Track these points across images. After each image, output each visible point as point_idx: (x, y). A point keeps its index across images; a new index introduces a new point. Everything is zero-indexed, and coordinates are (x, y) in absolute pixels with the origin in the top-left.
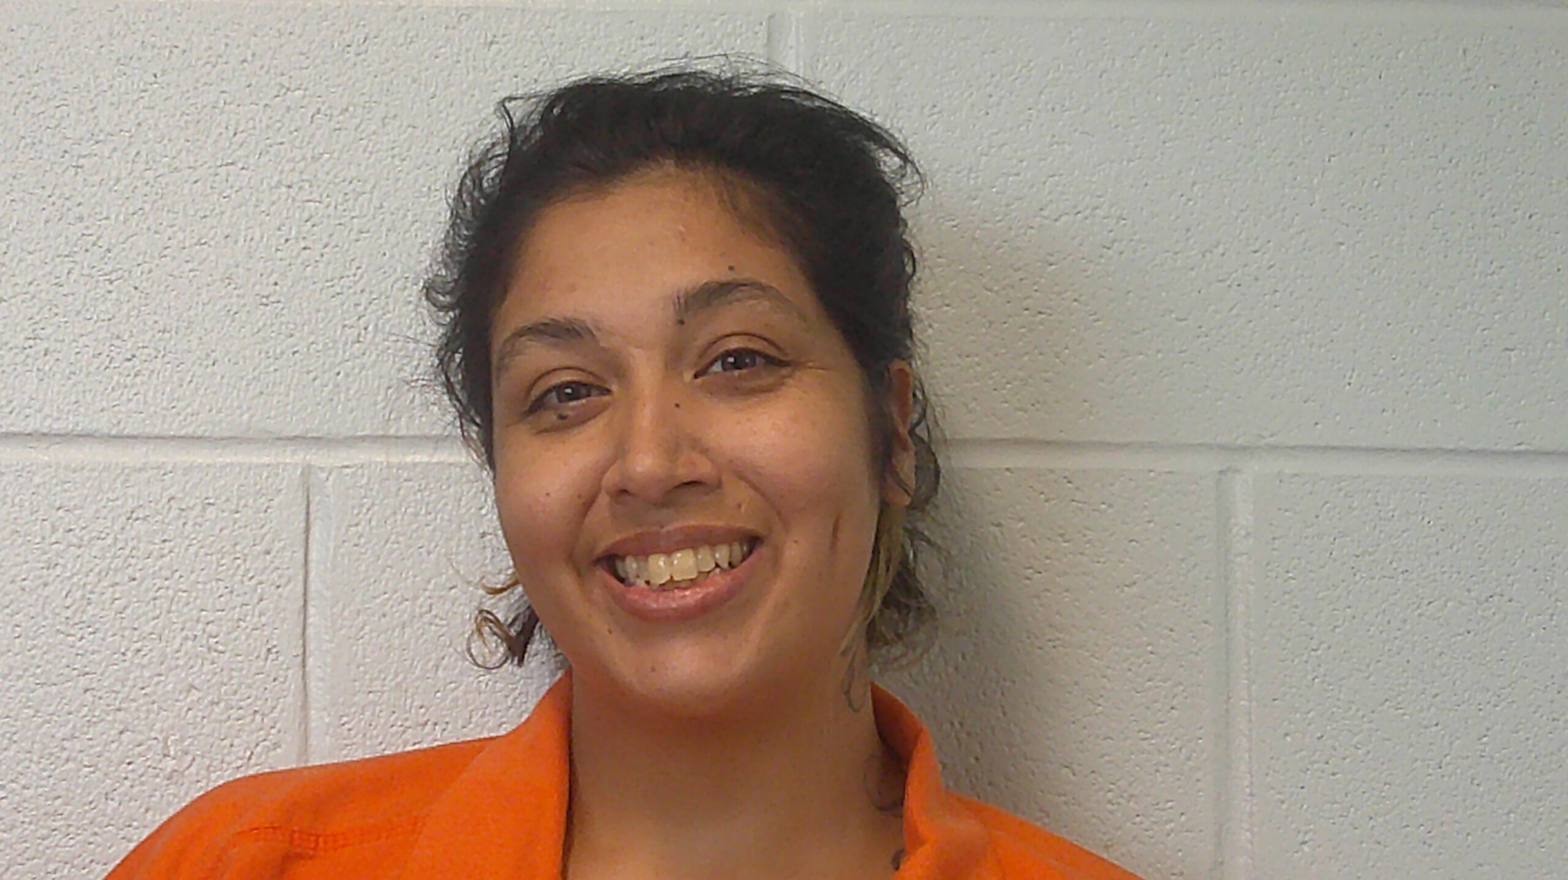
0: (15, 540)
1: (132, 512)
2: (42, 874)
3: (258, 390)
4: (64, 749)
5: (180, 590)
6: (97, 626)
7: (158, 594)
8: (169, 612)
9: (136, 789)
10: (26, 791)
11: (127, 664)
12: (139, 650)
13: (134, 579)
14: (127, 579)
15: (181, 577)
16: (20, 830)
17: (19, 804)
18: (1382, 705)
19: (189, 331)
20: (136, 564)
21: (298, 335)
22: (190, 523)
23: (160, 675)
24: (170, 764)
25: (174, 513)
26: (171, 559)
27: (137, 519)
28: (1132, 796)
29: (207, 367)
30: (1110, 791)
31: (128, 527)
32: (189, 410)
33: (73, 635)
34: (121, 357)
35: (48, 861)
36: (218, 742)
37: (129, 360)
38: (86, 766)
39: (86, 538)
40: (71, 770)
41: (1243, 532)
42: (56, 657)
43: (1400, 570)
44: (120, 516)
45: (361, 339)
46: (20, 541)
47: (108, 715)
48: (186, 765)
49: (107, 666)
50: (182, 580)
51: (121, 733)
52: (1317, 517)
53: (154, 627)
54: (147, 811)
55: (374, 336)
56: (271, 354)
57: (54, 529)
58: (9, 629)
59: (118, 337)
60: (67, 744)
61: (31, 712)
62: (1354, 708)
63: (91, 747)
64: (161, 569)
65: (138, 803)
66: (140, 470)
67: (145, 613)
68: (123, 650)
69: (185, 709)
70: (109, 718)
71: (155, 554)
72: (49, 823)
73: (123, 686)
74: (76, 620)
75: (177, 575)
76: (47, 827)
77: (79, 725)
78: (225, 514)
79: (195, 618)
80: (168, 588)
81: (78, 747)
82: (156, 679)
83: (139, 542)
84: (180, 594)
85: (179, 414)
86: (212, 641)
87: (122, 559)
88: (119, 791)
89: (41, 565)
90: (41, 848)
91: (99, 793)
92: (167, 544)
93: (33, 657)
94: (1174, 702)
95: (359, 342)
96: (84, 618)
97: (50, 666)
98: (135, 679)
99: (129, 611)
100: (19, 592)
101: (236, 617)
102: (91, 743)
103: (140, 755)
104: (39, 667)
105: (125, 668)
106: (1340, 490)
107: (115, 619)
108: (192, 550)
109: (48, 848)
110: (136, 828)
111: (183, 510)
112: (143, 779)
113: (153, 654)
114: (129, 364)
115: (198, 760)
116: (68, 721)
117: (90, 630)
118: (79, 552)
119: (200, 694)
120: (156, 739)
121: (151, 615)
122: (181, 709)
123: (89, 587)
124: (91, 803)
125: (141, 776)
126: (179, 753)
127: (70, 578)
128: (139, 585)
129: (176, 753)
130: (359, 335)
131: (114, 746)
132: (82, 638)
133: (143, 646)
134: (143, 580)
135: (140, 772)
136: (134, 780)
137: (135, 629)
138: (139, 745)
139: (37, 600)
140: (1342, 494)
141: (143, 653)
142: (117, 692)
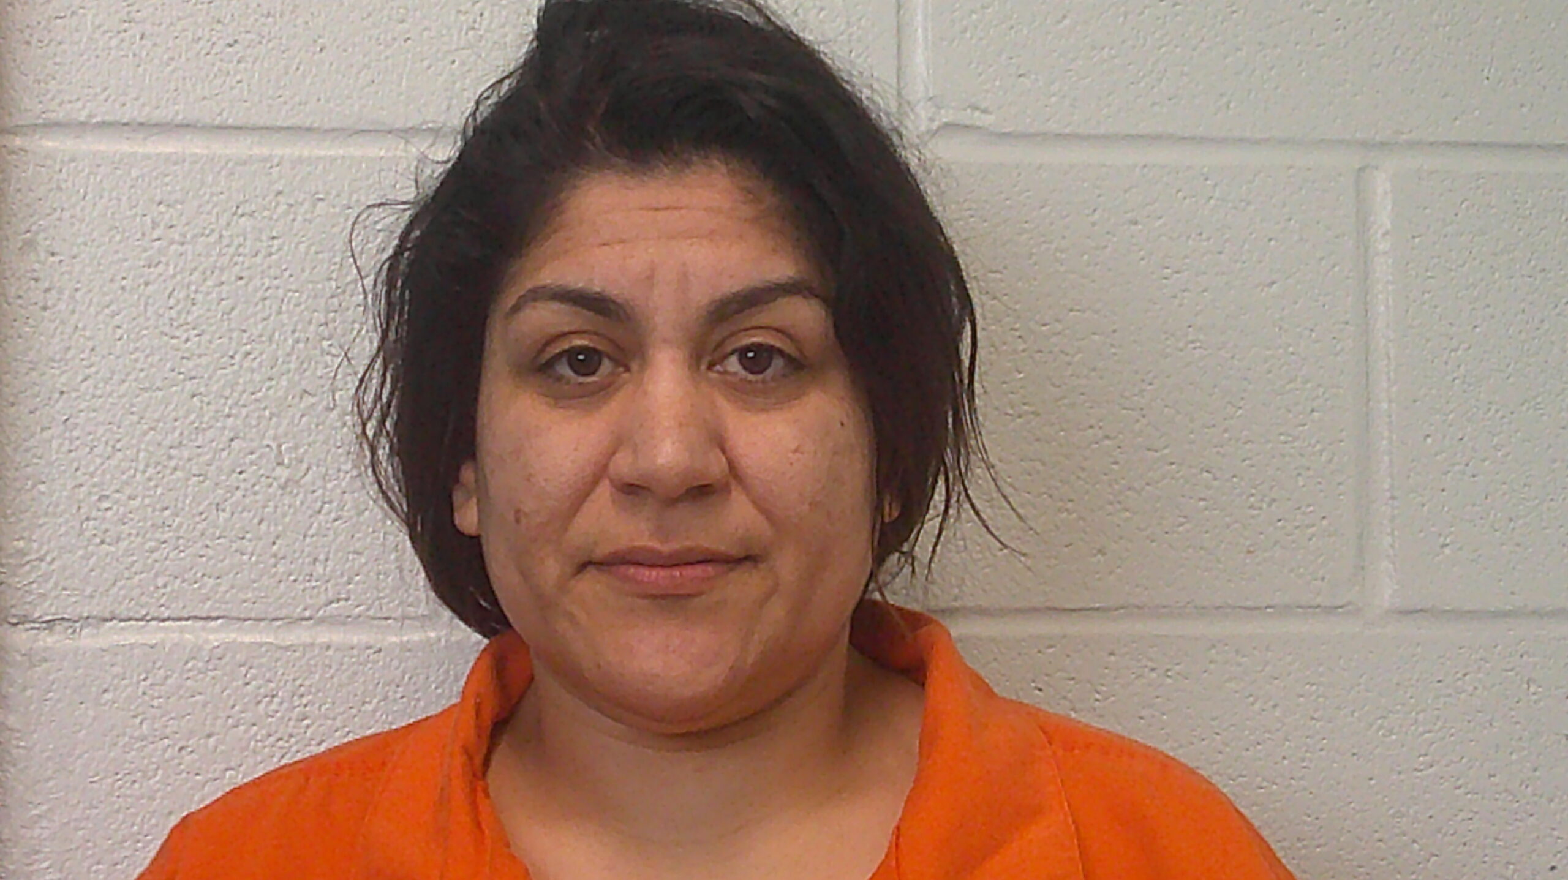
0: (113, 236)
1: (238, 207)
2: (152, 588)
3: (369, 78)
4: (170, 458)
5: (290, 291)
6: (204, 327)
7: (268, 294)
8: (279, 313)
9: (247, 501)
10: (132, 502)
11: (236, 367)
12: (248, 354)
13: (241, 278)
14: (233, 279)
15: (291, 276)
16: (126, 542)
17: (125, 515)
18: (1522, 404)
19: (293, 16)
20: (243, 263)
21: (410, 20)
22: (299, 218)
23: (270, 379)
24: (283, 473)
25: (283, 208)
26: (281, 258)
27: (242, 215)
28: (1274, 500)
29: (314, 53)
30: (1253, 495)
31: (233, 224)
32: (297, 99)
33: (178, 338)
34: (221, 42)
35: (156, 575)
36: (333, 449)
37: (230, 46)
38: (194, 475)
39: (189, 236)
40: (178, 480)
41: (1380, 232)
42: (161, 360)
43: (1538, 268)
44: (225, 211)
45: (476, 26)
46: (118, 238)
47: (218, 421)
48: (302, 474)
49: (215, 371)
50: (292, 279)
51: (232, 440)
52: (1456, 215)
53: (264, 328)
54: (261, 522)
55: (491, 23)
56: (381, 40)
57: (155, 225)
58: (110, 329)
59: (219, 22)
60: (173, 452)
61: (135, 418)
62: (1494, 408)
63: (199, 455)
64: (270, 267)
65: (251, 514)
66: (245, 163)
67: (255, 314)
68: (231, 353)
69: (298, 416)
70: (219, 424)
71: (263, 252)
72: (157, 535)
73: (232, 391)
74: (181, 321)
75: (287, 274)
76: (157, 540)
77: (186, 433)
78: (337, 210)
79: (308, 319)
80: (277, 288)
81: (186, 454)
82: (268, 384)
83: (245, 239)
84: (290, 294)
85: (285, 103)
86: (325, 344)
87: (228, 257)
88: (230, 501)
89: (142, 263)
90: (150, 561)
91: (210, 504)
92: (276, 242)
93: (136, 360)
94: (1315, 404)
95: (473, 28)
96: (190, 319)
97: (154, 370)
98: (245, 383)
99: (234, 313)
100: (120, 292)
101: (350, 320)
102: (200, 450)
103: (252, 463)
104: (142, 370)
105: (234, 372)
106: (1478, 188)
107: (222, 320)
108: (302, 248)
109: (156, 561)
110: (250, 540)
111: (291, 205)
112: (257, 488)
113: (264, 356)
114: (229, 50)
115: (315, 468)
116: (175, 428)
117: (196, 332)
118: (181, 249)
119: (313, 400)
120: (268, 446)
121: (259, 316)
122: (293, 417)
123: (193, 288)
124: (201, 513)
125: (254, 485)
126: (294, 462)
127: (174, 276)
128: (247, 285)
129: (290, 459)
130: (475, 22)
131: (225, 454)
132: (187, 340)
133: (252, 348)
134: (251, 279)
135: (253, 481)
136: (246, 490)
137: (244, 331)
138: (252, 453)
139: (139, 299)
140: (1480, 191)
141: (252, 356)
142: (227, 398)
